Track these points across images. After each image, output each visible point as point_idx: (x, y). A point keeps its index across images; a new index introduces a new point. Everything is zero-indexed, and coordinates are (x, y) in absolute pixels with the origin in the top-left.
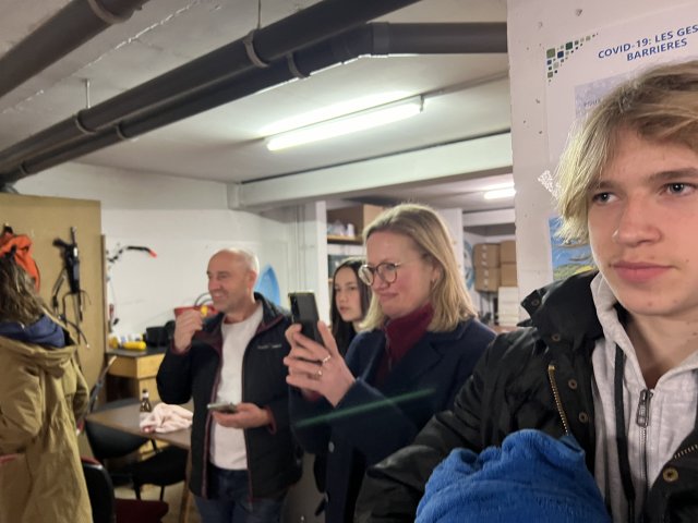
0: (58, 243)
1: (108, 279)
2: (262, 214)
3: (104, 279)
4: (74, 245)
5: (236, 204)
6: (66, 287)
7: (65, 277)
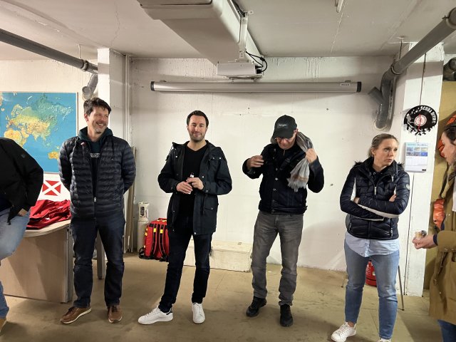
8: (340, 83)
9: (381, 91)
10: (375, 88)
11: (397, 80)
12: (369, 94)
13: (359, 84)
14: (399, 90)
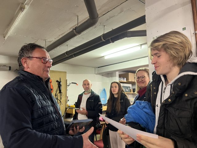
0: (57, 81)
1: (67, 90)
3: (66, 90)
4: (60, 82)
6: (58, 92)
7: (58, 89)
8: (1, 66)
10: (17, 69)
12: (14, 71)
13: (10, 67)
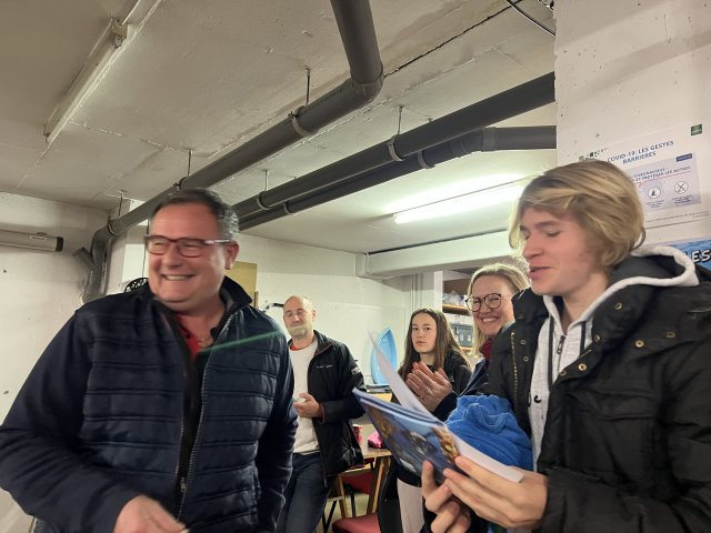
2: (384, 282)
5: (363, 272)
8: (29, 234)
9: (91, 254)
10: (83, 249)
11: (113, 242)
12: (74, 255)
13: (60, 241)
14: (115, 256)
